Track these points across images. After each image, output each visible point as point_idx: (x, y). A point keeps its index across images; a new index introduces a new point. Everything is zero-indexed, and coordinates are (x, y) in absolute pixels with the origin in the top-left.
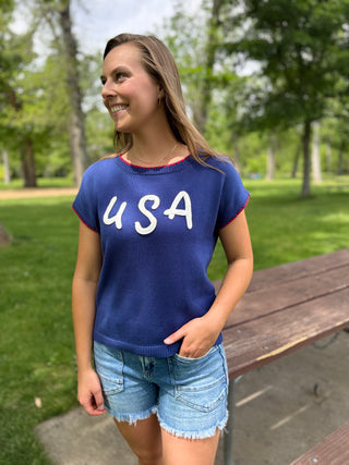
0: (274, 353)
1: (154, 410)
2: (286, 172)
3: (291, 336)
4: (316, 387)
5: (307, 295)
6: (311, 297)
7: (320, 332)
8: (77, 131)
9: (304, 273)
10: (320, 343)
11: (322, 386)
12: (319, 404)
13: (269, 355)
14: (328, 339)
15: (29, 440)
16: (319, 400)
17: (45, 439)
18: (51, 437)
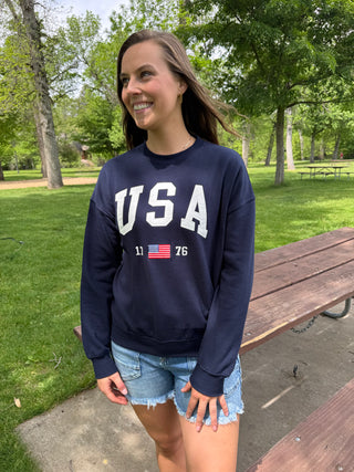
0: (256, 339)
1: (171, 395)
2: (260, 160)
3: (272, 321)
4: (295, 369)
5: (285, 281)
6: (289, 283)
7: (300, 316)
8: (44, 120)
9: (281, 260)
10: (298, 327)
11: (301, 368)
12: (299, 386)
13: (251, 341)
14: (306, 323)
15: (11, 441)
16: (298, 383)
17: (27, 439)
18: (32, 437)
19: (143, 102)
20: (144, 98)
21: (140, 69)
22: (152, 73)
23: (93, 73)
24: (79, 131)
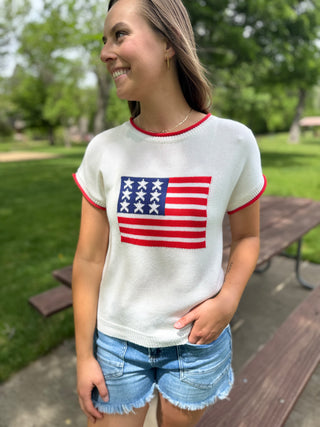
19: (118, 69)
20: (119, 64)
21: (114, 29)
22: (127, 32)
23: (24, 51)
24: (12, 107)
